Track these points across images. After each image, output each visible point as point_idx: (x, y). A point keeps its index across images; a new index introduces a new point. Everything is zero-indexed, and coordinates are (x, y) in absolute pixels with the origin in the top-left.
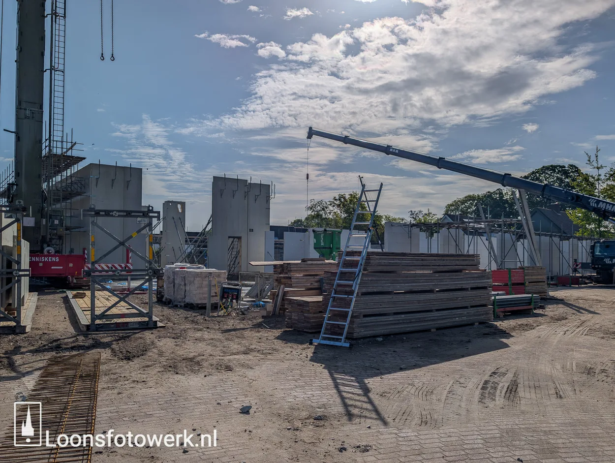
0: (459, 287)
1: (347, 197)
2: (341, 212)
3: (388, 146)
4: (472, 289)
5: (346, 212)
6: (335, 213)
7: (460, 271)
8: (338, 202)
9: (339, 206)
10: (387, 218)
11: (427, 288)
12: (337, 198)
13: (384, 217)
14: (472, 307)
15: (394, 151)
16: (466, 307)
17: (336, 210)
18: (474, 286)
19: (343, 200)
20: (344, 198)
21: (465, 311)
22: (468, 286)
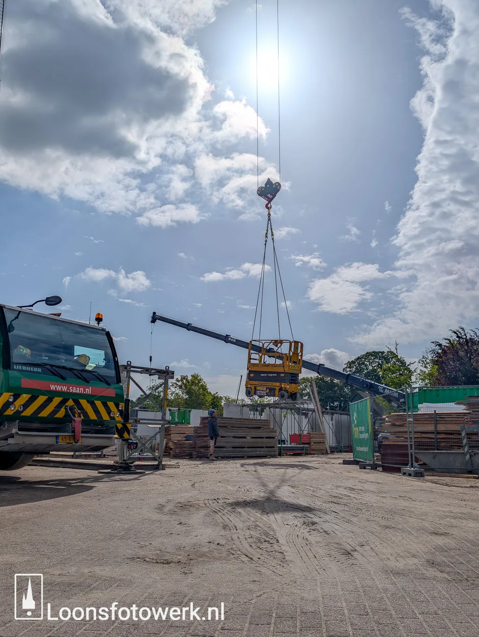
0: (259, 436)
1: (190, 378)
2: (183, 393)
3: (227, 335)
4: (266, 438)
5: (188, 393)
6: (177, 394)
7: (260, 428)
8: (180, 383)
9: (180, 387)
10: (227, 399)
11: (242, 436)
12: (179, 379)
13: (224, 398)
14: (266, 447)
15: (232, 340)
16: (263, 447)
17: (178, 391)
18: (267, 436)
19: (184, 381)
20: (187, 380)
21: (262, 449)
22: (264, 436)
